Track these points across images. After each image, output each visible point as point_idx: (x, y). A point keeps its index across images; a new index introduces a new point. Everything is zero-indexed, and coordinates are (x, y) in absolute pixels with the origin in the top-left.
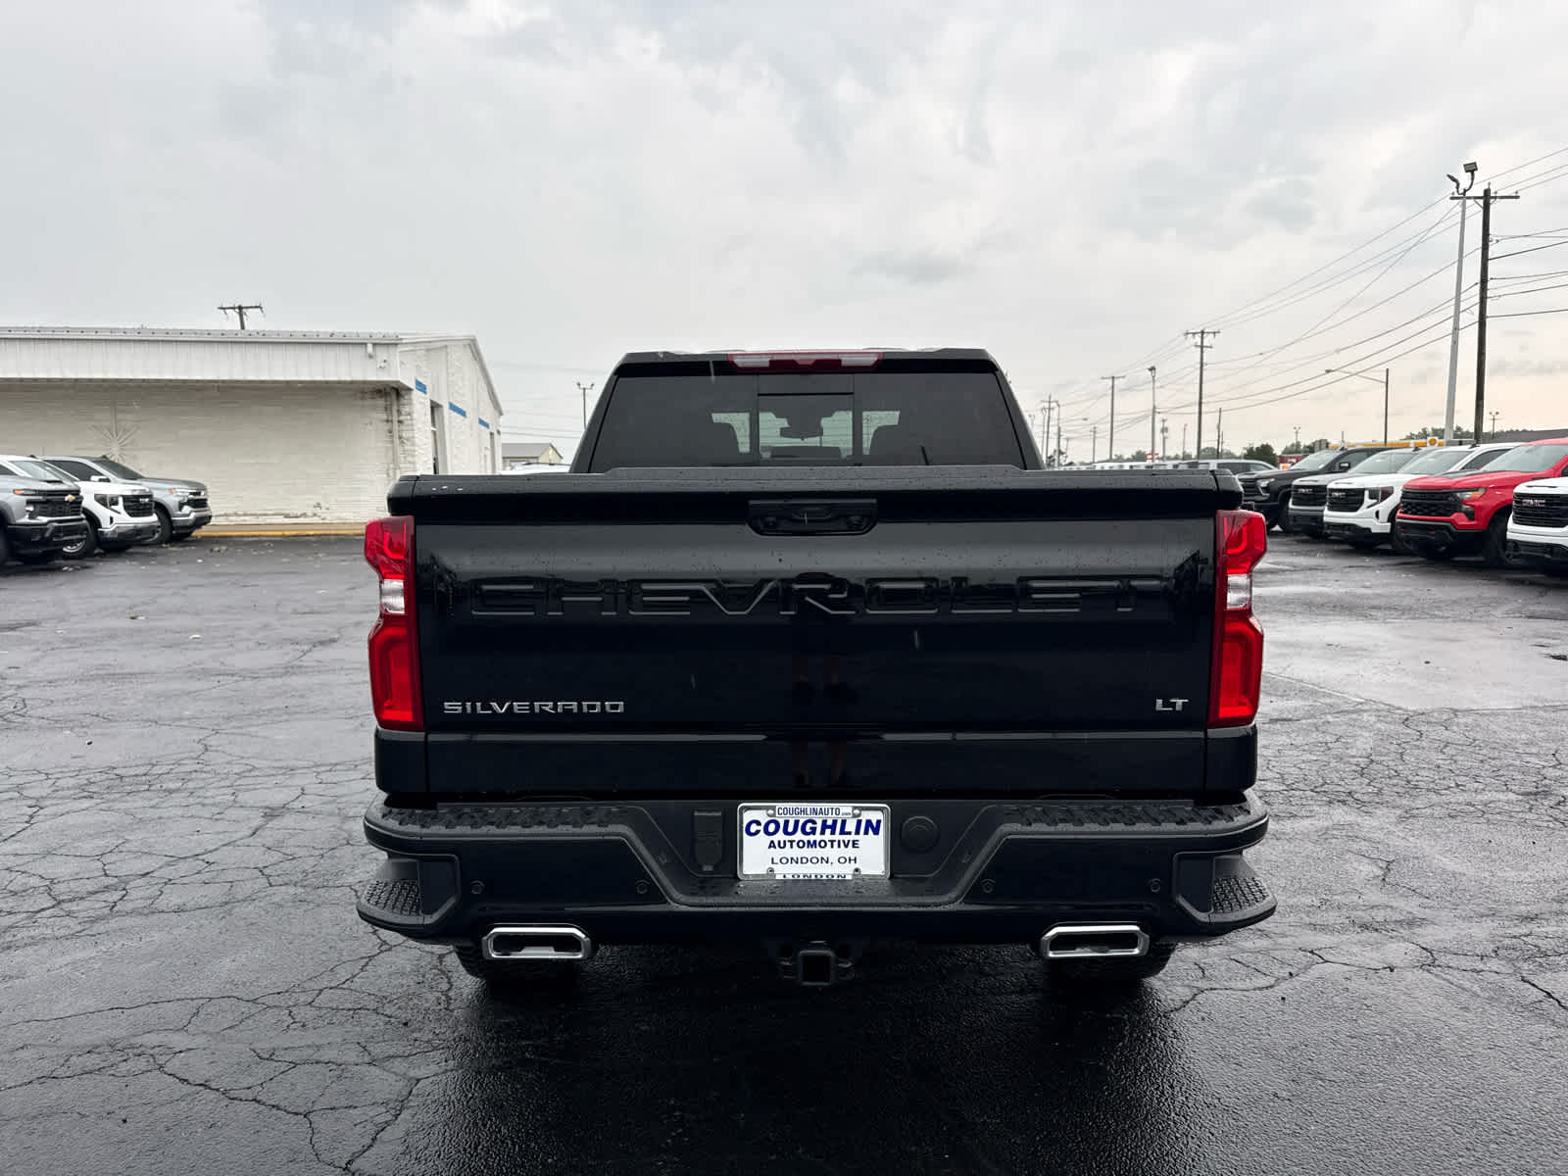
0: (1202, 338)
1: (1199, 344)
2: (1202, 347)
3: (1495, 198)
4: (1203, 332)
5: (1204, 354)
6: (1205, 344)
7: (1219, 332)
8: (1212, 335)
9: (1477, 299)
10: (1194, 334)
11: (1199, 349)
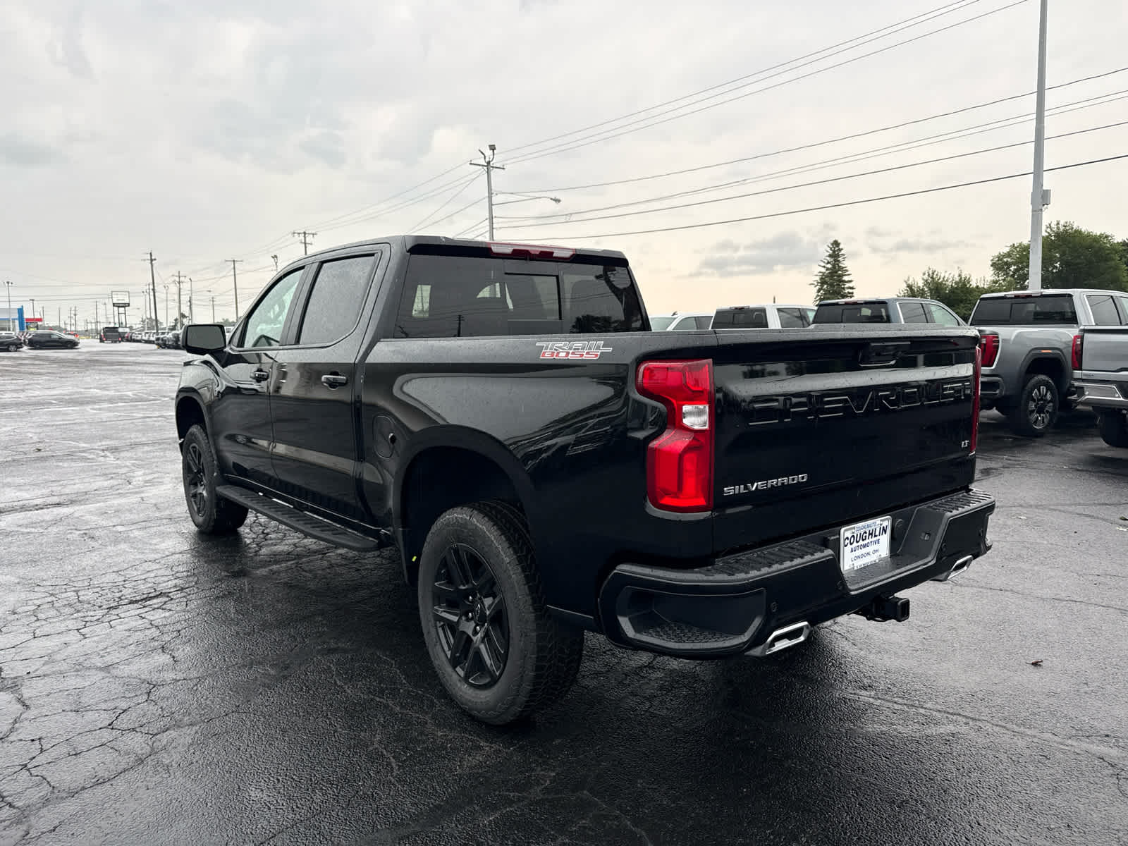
0: (305, 237)
1: (303, 241)
2: (305, 243)
3: (493, 167)
4: (305, 233)
5: (307, 249)
6: (307, 242)
7: (316, 234)
8: (311, 236)
9: (488, 228)
10: (299, 234)
11: (304, 245)
